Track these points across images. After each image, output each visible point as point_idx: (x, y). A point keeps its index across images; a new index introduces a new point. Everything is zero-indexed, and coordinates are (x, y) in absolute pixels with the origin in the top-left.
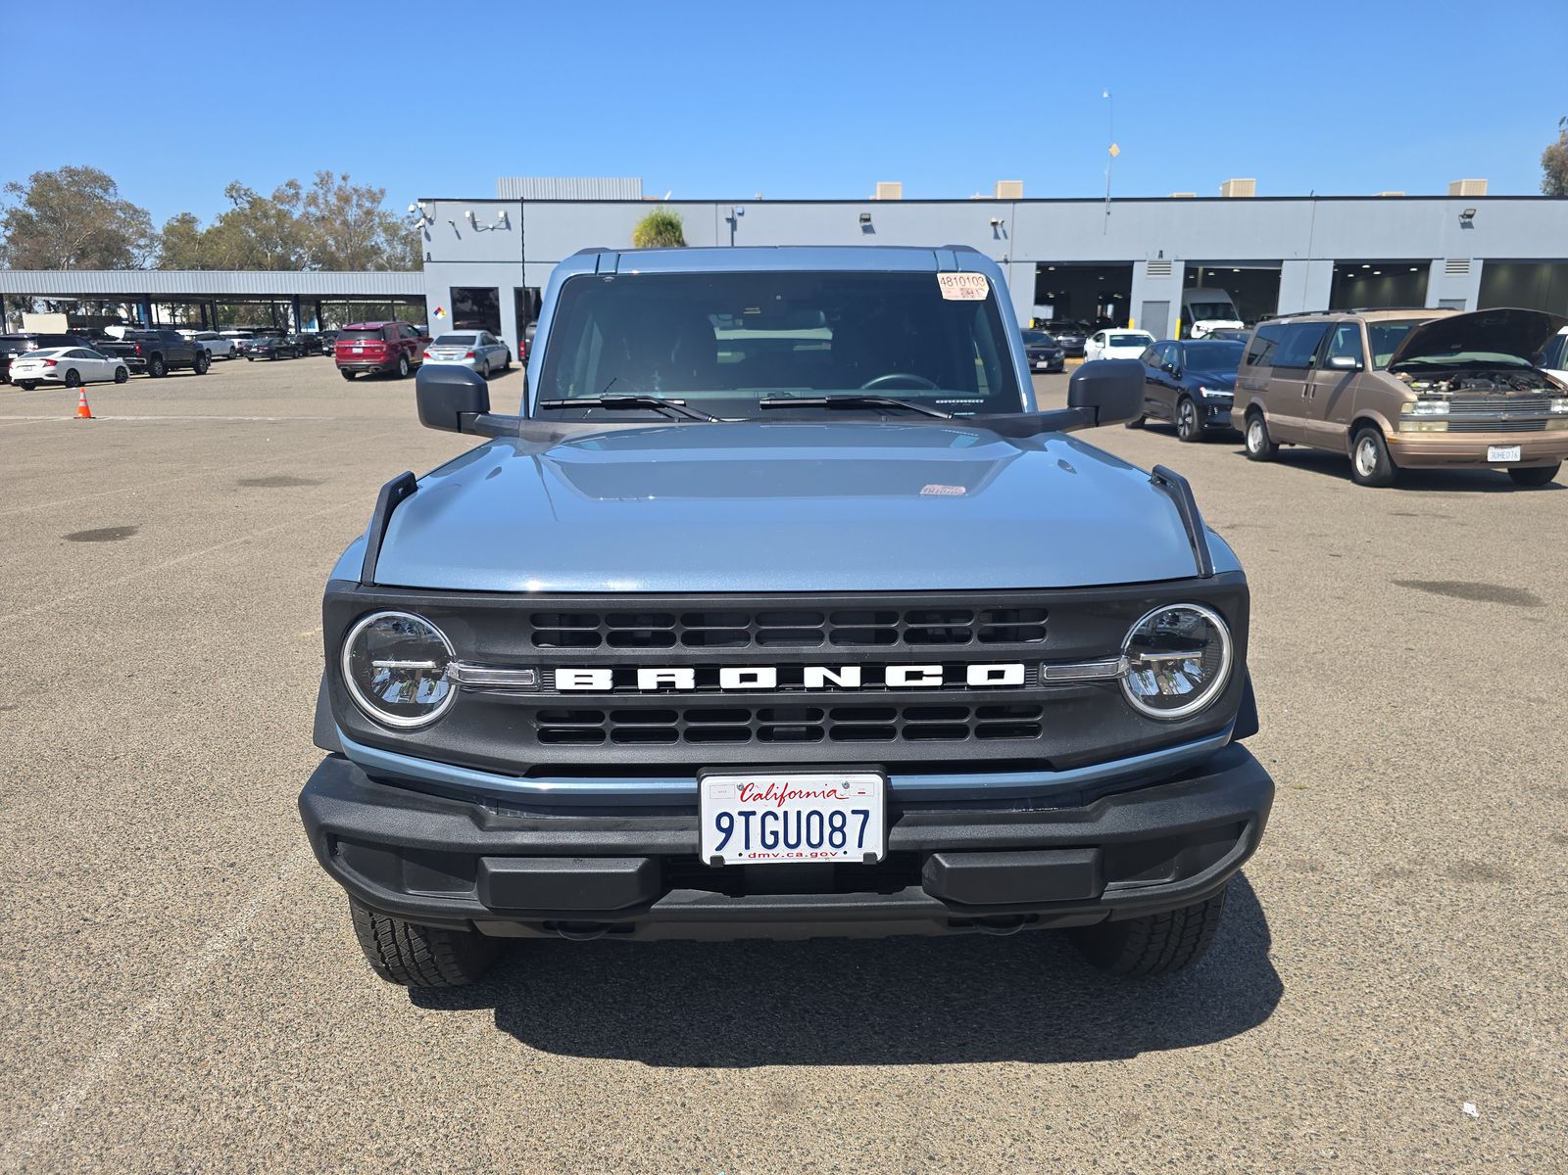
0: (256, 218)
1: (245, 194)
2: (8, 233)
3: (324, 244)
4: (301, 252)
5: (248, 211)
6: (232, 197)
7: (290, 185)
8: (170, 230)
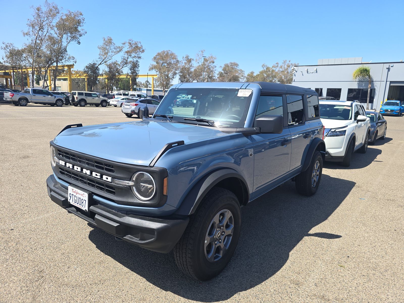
0: (267, 72)
1: (266, 66)
2: (218, 76)
3: (282, 77)
4: (276, 79)
5: (266, 70)
6: (263, 67)
7: (277, 63)
8: (248, 75)
